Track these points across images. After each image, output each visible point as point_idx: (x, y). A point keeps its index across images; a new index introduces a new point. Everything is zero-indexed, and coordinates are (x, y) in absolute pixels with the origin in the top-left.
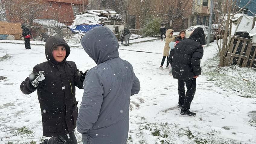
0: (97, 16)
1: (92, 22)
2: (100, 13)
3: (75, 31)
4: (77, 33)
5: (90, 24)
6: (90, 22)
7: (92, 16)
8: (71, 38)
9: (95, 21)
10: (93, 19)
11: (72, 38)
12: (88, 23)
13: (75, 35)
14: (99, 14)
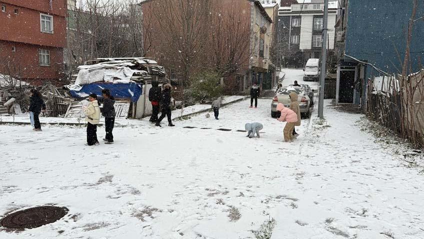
0: (128, 68)
1: (120, 79)
2: (133, 63)
3: (79, 94)
4: (85, 98)
5: (115, 82)
6: (116, 78)
7: (118, 68)
8: (71, 108)
9: (126, 76)
10: (122, 74)
11: (74, 108)
12: (111, 81)
13: (80, 103)
14: (131, 65)
